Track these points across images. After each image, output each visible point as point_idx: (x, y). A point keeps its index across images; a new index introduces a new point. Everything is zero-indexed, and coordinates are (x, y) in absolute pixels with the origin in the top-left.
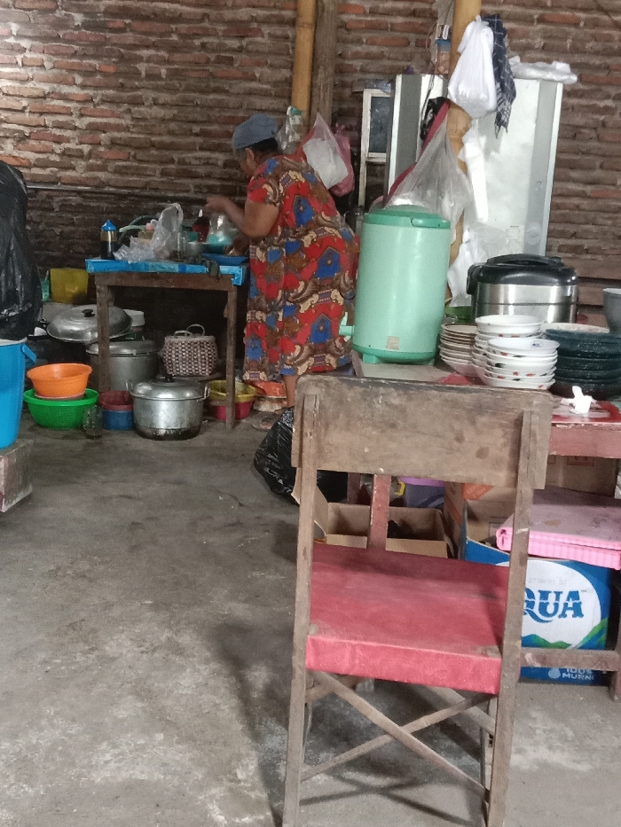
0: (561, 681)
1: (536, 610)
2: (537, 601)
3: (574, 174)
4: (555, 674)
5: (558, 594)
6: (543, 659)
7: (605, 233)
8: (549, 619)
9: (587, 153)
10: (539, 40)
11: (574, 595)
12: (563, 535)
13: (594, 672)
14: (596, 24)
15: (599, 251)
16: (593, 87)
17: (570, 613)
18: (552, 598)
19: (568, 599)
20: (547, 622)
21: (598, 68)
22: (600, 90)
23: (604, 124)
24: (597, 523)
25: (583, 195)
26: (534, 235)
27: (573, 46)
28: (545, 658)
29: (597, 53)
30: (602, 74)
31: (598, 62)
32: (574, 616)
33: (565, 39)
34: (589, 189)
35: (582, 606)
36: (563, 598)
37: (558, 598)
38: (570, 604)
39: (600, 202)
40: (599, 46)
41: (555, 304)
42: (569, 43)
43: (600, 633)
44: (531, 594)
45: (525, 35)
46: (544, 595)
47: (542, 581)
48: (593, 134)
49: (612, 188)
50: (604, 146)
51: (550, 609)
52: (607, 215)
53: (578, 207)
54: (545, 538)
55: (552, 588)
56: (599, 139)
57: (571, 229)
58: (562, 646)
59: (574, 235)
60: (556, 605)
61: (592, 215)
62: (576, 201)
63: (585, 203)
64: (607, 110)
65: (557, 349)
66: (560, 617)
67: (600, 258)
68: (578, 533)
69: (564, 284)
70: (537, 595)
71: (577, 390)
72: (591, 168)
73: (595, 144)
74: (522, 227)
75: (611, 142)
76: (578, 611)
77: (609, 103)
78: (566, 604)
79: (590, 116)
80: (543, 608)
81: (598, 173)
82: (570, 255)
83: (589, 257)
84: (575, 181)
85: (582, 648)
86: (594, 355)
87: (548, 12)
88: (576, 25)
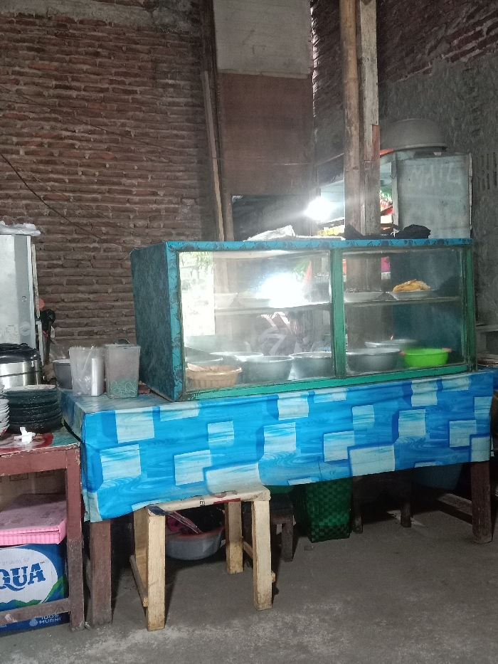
0: (39, 626)
1: (12, 583)
2: (11, 576)
3: (81, 288)
4: (34, 623)
5: (25, 568)
6: (18, 616)
7: (106, 322)
8: (22, 587)
9: (87, 275)
10: (46, 210)
11: (36, 567)
12: (22, 528)
13: (60, 615)
14: (79, 200)
15: (104, 333)
16: (85, 236)
17: (35, 580)
18: (21, 572)
19: (32, 571)
20: (20, 589)
21: (86, 225)
22: (89, 238)
23: (94, 257)
24: (47, 515)
25: (89, 300)
26: (26, 330)
27: (68, 212)
28: (19, 615)
29: (84, 216)
30: (89, 229)
31: (85, 222)
32: (39, 581)
33: (63, 208)
34: (91, 296)
35: (43, 573)
36: (29, 571)
37: (25, 572)
38: (35, 574)
39: (100, 304)
40: (84, 212)
41: (25, 373)
42: (65, 211)
43: (59, 588)
44: (6, 573)
45: (37, 207)
46: (15, 571)
47: (12, 562)
48: (89, 263)
49: (105, 294)
50: (97, 270)
51: (21, 580)
52: (106, 311)
53: (86, 308)
54: (11, 533)
55: (20, 566)
56: (93, 266)
57: (85, 321)
58: (35, 603)
59: (87, 325)
60: (25, 577)
61: (96, 312)
62: (85, 304)
63: (91, 305)
64: (95, 249)
65: (8, 404)
66: (29, 583)
67: (105, 337)
68: (32, 525)
69: (29, 360)
70: (11, 573)
71: (23, 430)
72: (92, 284)
73: (90, 270)
74: (16, 325)
75: (100, 268)
76: (41, 577)
77: (96, 245)
78: (31, 574)
79: (85, 253)
80: (16, 580)
81: (96, 287)
82: (86, 337)
83: (98, 337)
84: (83, 292)
85: (48, 601)
86: (34, 405)
87: (48, 193)
88: (68, 200)
